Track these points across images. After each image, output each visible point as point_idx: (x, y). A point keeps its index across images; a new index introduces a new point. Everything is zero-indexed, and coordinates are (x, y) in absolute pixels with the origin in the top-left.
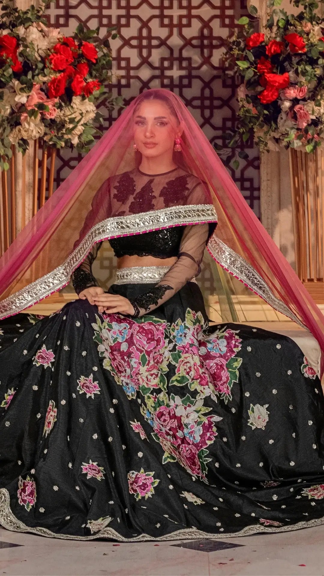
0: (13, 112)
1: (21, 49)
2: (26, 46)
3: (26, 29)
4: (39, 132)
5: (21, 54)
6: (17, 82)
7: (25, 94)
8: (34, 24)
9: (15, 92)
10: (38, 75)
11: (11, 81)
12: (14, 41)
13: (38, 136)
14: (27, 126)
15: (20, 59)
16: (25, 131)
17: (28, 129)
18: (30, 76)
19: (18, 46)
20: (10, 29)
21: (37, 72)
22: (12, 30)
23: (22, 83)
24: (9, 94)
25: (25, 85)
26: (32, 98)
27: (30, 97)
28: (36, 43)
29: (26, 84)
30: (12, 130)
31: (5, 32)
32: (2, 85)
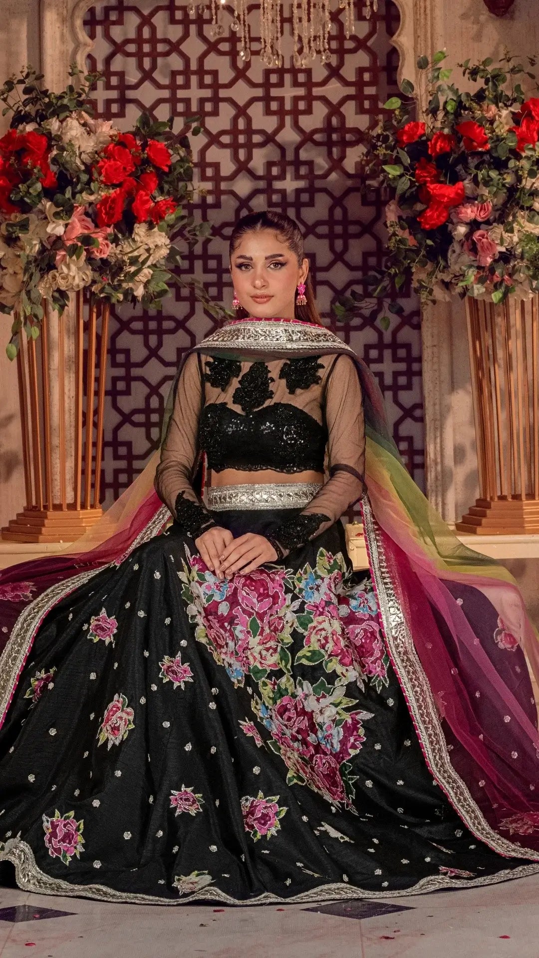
0: (43, 250)
1: (55, 152)
2: (62, 149)
3: (61, 122)
4: (84, 280)
5: (55, 161)
6: (49, 204)
7: (61, 222)
8: (74, 115)
9: (46, 218)
10: (81, 192)
11: (40, 201)
12: (44, 141)
13: (82, 284)
14: (65, 270)
15: (54, 168)
16: (63, 278)
17: (68, 275)
18: (68, 195)
19: (49, 149)
20: (37, 122)
21: (79, 187)
22: (40, 125)
23: (57, 205)
24: (37, 222)
25: (62, 208)
26: (73, 228)
27: (69, 226)
28: (76, 143)
29: (63, 206)
30: (42, 277)
31: (30, 128)
32: (25, 208)
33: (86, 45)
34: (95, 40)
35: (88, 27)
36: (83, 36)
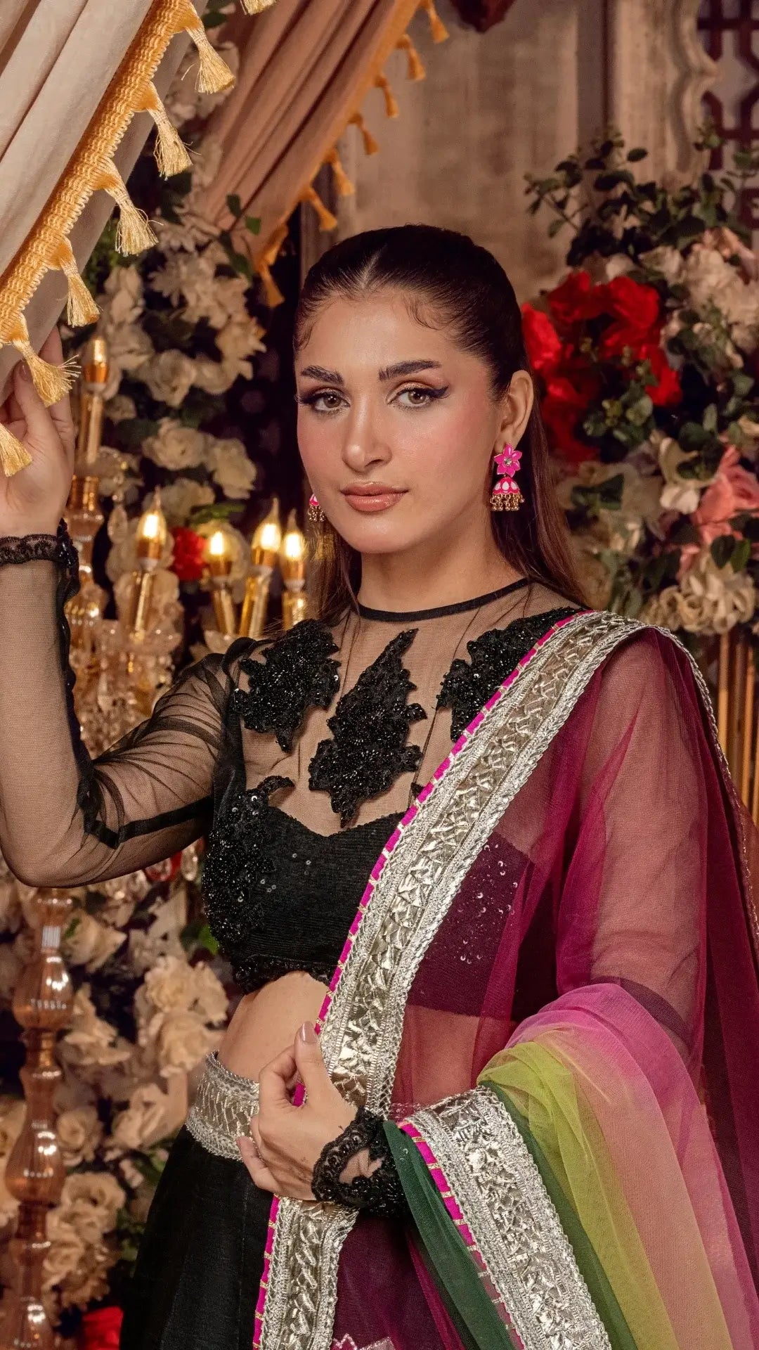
0: (649, 541)
1: (675, 326)
2: (691, 318)
3: (686, 253)
4: (735, 608)
5: (677, 344)
6: (665, 443)
7: (692, 484)
8: (708, 237)
9: (658, 473)
10: (736, 417)
11: (647, 438)
12: (652, 297)
13: (732, 619)
14: (697, 587)
15: (675, 361)
16: (692, 605)
17: (701, 599)
18: (710, 422)
19: (663, 317)
20: (627, 253)
21: (732, 406)
22: (635, 260)
23: (686, 447)
24: (638, 482)
25: (694, 454)
26: (717, 496)
27: (709, 492)
28: (723, 304)
29: (699, 448)
30: (646, 601)
31: (615, 267)
32: (611, 451)
33: (703, 73)
34: (721, 60)
35: (704, 33)
36: (696, 54)
